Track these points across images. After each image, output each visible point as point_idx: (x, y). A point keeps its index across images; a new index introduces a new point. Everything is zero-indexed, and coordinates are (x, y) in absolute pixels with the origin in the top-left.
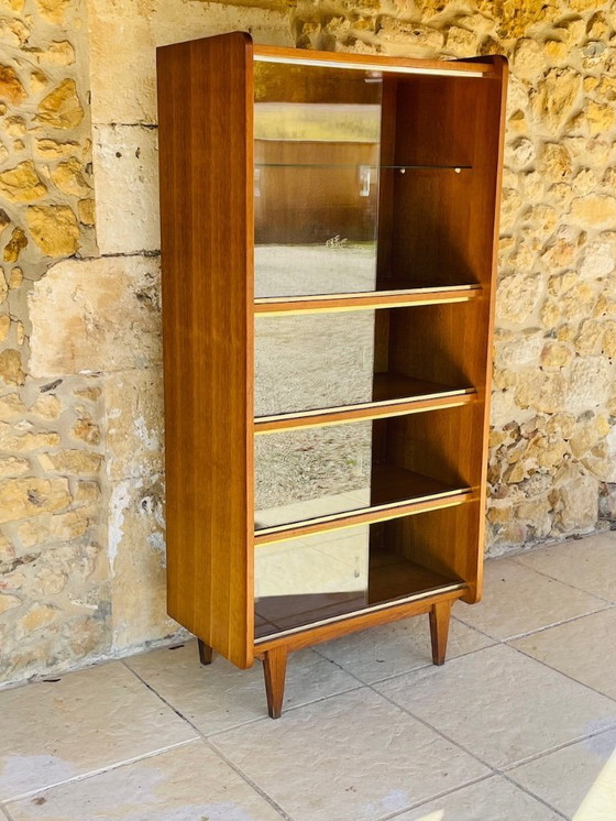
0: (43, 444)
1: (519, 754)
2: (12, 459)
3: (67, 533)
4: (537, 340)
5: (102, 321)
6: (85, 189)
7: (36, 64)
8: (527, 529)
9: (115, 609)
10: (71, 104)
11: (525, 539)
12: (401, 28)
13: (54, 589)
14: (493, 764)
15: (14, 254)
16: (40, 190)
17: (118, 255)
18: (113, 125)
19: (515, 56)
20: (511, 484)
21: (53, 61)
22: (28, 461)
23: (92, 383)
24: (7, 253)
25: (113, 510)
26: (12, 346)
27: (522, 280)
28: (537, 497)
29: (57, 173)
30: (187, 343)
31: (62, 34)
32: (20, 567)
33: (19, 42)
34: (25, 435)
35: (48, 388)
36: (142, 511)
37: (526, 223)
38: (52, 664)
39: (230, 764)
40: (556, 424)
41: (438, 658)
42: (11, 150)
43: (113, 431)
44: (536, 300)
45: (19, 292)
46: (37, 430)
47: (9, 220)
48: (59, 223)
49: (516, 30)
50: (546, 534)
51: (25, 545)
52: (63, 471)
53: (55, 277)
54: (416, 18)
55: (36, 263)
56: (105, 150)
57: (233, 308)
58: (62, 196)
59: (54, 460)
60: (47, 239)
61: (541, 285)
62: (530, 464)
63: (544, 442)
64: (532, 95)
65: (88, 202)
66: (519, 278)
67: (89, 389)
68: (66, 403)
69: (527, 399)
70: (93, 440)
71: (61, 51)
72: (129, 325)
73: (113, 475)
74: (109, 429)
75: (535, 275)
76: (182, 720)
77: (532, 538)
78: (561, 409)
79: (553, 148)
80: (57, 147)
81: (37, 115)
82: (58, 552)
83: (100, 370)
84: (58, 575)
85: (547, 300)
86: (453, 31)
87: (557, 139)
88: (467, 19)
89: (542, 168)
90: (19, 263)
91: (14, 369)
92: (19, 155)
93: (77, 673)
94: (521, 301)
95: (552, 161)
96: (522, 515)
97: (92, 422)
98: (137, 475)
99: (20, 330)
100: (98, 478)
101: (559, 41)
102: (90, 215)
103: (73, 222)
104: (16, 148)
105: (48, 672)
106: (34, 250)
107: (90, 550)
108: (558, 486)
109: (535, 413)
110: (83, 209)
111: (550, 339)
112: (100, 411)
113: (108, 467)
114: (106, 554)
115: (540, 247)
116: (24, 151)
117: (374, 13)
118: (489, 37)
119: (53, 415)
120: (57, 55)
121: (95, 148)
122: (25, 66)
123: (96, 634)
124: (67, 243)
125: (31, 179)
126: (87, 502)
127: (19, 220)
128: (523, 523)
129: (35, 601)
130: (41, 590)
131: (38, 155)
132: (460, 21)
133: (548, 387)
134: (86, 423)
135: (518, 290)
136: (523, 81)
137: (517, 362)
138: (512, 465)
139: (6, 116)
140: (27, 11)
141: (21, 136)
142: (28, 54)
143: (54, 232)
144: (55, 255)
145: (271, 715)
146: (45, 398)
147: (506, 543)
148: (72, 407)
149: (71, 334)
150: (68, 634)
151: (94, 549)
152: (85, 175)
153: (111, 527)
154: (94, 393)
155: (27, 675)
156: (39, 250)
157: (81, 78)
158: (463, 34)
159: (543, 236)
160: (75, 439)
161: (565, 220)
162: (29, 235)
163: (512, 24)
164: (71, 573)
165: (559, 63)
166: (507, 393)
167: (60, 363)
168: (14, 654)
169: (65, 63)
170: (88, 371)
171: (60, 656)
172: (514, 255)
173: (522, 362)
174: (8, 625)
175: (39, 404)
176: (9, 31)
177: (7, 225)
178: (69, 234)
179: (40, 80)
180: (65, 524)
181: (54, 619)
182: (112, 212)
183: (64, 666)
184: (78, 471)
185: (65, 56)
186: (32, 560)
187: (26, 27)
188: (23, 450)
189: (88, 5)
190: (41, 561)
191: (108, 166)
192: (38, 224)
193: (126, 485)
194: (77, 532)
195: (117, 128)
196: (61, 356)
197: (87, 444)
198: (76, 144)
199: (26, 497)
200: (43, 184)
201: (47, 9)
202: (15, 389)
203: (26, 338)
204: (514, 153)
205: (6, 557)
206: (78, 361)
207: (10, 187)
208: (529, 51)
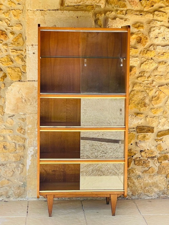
0: (8, 132)
3: (14, 159)
5: (27, 99)
6: (24, 62)
7: (11, 30)
9: (28, 185)
10: (21, 39)
12: (134, 13)
13: (9, 175)
15: (2, 79)
16: (11, 63)
17: (32, 81)
21: (16, 29)
22: (4, 137)
23: (23, 117)
25: (28, 155)
26: (1, 104)
29: (16, 58)
31: (19, 22)
33: (7, 25)
34: (3, 129)
35: (10, 117)
38: (8, 198)
39: (26, 222)
42: (4, 52)
43: (29, 131)
45: (4, 90)
46: (6, 128)
48: (15, 71)
51: (2, 160)
52: (14, 141)
53: (13, 86)
54: (142, 9)
55: (9, 82)
56: (30, 52)
58: (17, 64)
59: (11, 137)
60: (12, 76)
65: (24, 66)
67: (22, 118)
68: (16, 121)
70: (23, 133)
71: (18, 26)
72: (35, 101)
73: (28, 144)
74: (28, 130)
76: (26, 213)
80: (16, 51)
81: (11, 43)
82: (11, 164)
83: (26, 113)
84: (11, 171)
86: (156, 13)
90: (4, 82)
91: (1, 111)
93: (15, 202)
97: (23, 128)
98: (36, 145)
99: (3, 100)
100: (24, 145)
102: (25, 70)
103: (20, 71)
104: (5, 52)
105: (7, 200)
106: (8, 79)
107: (21, 166)
110: (23, 68)
112: (25, 125)
113: (27, 142)
114: (26, 168)
116: (7, 52)
117: (125, 9)
119: (11, 124)
120: (17, 27)
121: (27, 52)
122: (9, 31)
123: (22, 191)
124: (17, 77)
125: (8, 60)
126: (21, 151)
127: (5, 70)
129: (4, 178)
130: (6, 175)
131: (11, 53)
132: (160, 9)
134: (21, 128)
139: (3, 43)
140: (10, 16)
141: (6, 48)
142: (9, 27)
143: (14, 74)
144: (14, 80)
146: (9, 120)
148: (17, 123)
149: (17, 102)
150: (13, 190)
151: (22, 165)
152: (24, 59)
153: (27, 160)
154: (23, 120)
155: (1, 199)
157: (24, 33)
158: (160, 13)
160: (18, 133)
162: (7, 74)
164: (15, 171)
167: (14, 110)
170: (22, 113)
171: (11, 196)
175: (8, 121)
176: (4, 22)
177: (1, 72)
178: (18, 74)
179: (12, 34)
180: (14, 156)
181: (9, 184)
182: (31, 69)
183: (12, 199)
184: (18, 142)
185: (19, 28)
186: (4, 165)
187: (9, 21)
188: (3, 133)
189: (26, 14)
190: (6, 166)
191: (31, 56)
192: (10, 72)
193: (33, 148)
194: (17, 160)
195: (34, 46)
196: (14, 108)
197: (21, 134)
198: (22, 50)
199: (3, 147)
200: (12, 61)
201: (15, 16)
202: (1, 116)
203: (5, 102)
206: (19, 110)
207: (2, 62)
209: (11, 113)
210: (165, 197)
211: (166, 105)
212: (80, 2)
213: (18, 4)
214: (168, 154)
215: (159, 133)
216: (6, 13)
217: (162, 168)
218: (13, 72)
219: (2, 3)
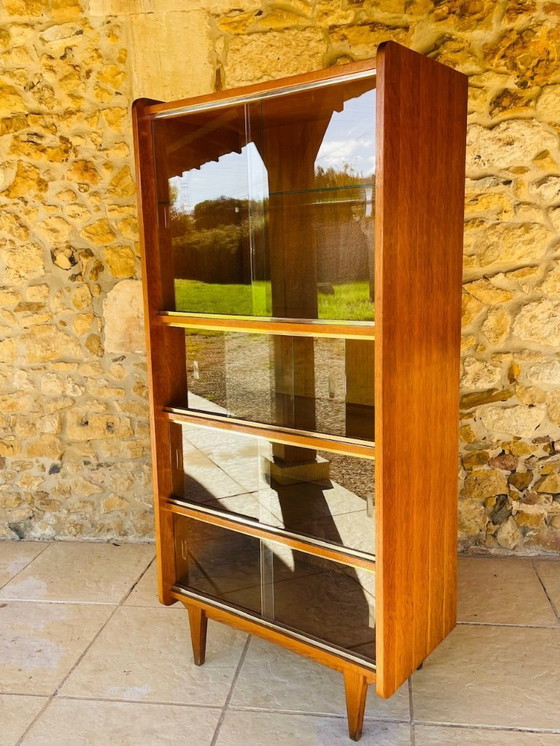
0: (114, 394)
1: (263, 703)
2: (96, 402)
3: (129, 454)
6: (138, 235)
7: (106, 158)
10: (128, 180)
13: (122, 488)
14: (233, 701)
15: (95, 276)
16: (110, 237)
19: (537, 102)
20: (543, 493)
21: (116, 155)
22: (107, 406)
23: (144, 360)
24: (91, 276)
26: (95, 332)
27: (551, 306)
29: (120, 225)
31: (122, 138)
32: (101, 469)
33: (96, 146)
34: (103, 388)
35: (115, 360)
38: (123, 535)
39: (103, 627)
42: (92, 212)
45: (98, 299)
46: (111, 385)
47: (92, 255)
48: (121, 257)
49: (537, 79)
51: (105, 456)
52: (128, 414)
53: (118, 291)
55: (107, 281)
58: (125, 240)
59: (122, 406)
60: (113, 266)
66: (546, 304)
67: (142, 364)
68: (128, 371)
70: (145, 397)
71: (119, 148)
76: (128, 590)
80: (119, 209)
81: (108, 190)
82: (125, 464)
84: (126, 480)
88: (477, 78)
90: (99, 282)
91: (96, 346)
92: (97, 216)
96: (558, 525)
97: (145, 385)
99: (99, 323)
103: (131, 255)
104: (94, 211)
105: (120, 539)
106: (106, 275)
107: (145, 467)
116: (100, 213)
118: (506, 89)
119: (120, 377)
120: (117, 151)
122: (100, 160)
124: (126, 269)
125: (104, 230)
126: (143, 436)
127: (99, 255)
129: (111, 492)
130: (115, 486)
131: (110, 215)
134: (140, 385)
135: (546, 315)
136: (549, 124)
137: (546, 381)
138: (544, 476)
139: (89, 192)
140: (100, 126)
141: (98, 204)
142: (102, 152)
143: (118, 263)
144: (119, 277)
146: (115, 367)
147: (537, 546)
148: (132, 374)
149: (129, 327)
154: (145, 367)
155: (108, 537)
156: (110, 273)
157: (133, 164)
160: (134, 395)
162: (105, 264)
164: (135, 480)
167: (123, 345)
168: (100, 522)
169: (124, 155)
170: (140, 352)
171: (129, 531)
173: (554, 382)
174: (95, 503)
175: (112, 369)
176: (89, 140)
177: (90, 258)
178: (127, 263)
179: (107, 168)
180: (130, 448)
181: (123, 507)
183: (131, 538)
184: (137, 415)
185: (123, 151)
186: (109, 466)
187: (100, 136)
188: (102, 397)
190: (116, 467)
192: (109, 257)
194: (136, 454)
196: (123, 340)
197: (142, 398)
198: (133, 206)
199: (105, 427)
200: (112, 232)
201: (111, 123)
202: (97, 358)
203: (102, 328)
204: (538, 191)
205: (94, 462)
206: (134, 345)
207: (91, 235)
208: (552, 96)
209: (117, 352)
210: (482, 550)
211: (484, 329)
212: (261, 78)
213: (117, 93)
214: (487, 451)
215: (465, 400)
216: (92, 117)
217: (473, 483)
218: (115, 257)
219: (83, 95)
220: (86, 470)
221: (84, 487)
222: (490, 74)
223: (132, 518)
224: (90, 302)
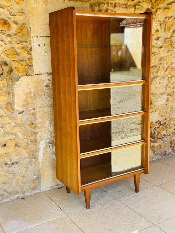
0: (19, 129)
1: (161, 219)
2: (10, 134)
3: (27, 155)
4: (165, 96)
5: (36, 93)
6: (30, 55)
7: (14, 19)
8: (164, 152)
9: (41, 177)
10: (25, 30)
11: (163, 154)
12: (122, 6)
13: (23, 172)
14: (153, 222)
15: (9, 75)
16: (16, 56)
17: (40, 74)
18: (37, 36)
19: (156, 14)
20: (158, 139)
21: (19, 18)
22: (15, 134)
23: (33, 111)
24: (7, 74)
25: (40, 148)
26: (9, 101)
27: (160, 79)
28: (166, 142)
29: (21, 51)
30: (60, 99)
31: (22, 10)
32: (13, 165)
33: (9, 13)
34: (14, 127)
35: (20, 113)
36: (49, 148)
37: (160, 62)
38: (23, 194)
39: (74, 223)
40: (171, 121)
41: (137, 190)
42: (8, 44)
43: (40, 125)
44: (164, 85)
45: (11, 85)
46: (17, 125)
47: (7, 65)
48: (22, 65)
49: (156, 6)
50: (169, 153)
51: (15, 158)
52: (25, 137)
53: (21, 81)
54: (126, 3)
55: (15, 77)
56: (35, 44)
57: (72, 88)
58: (23, 57)
59: (22, 134)
60: (19, 70)
61: (166, 81)
62: (164, 133)
63: (168, 126)
64: (161, 25)
65: (30, 59)
66: (159, 78)
67: (32, 113)
68: (25, 117)
69: (162, 114)
70: (34, 128)
71: (21, 15)
72: (43, 94)
73: (40, 138)
74: (39, 124)
75: (163, 78)
76: (60, 210)
77: (165, 154)
78: (173, 116)
79: (168, 40)
80: (21, 43)
81: (15, 34)
82: (24, 161)
83: (35, 108)
84: (25, 167)
85: (167, 85)
86: (137, 7)
87: (169, 38)
88: (141, 3)
89: (165, 46)
90: (11, 77)
91: (10, 108)
92: (10, 46)
93: (31, 196)
94: (160, 85)
95: (168, 44)
96: (162, 148)
97: (34, 123)
98: (47, 138)
99: (11, 96)
100: (35, 139)
101: (169, 9)
102: (31, 63)
103: (26, 64)
104: (9, 44)
105: (22, 196)
106: (15, 73)
107: (34, 160)
108: (172, 139)
109: (165, 118)
110: (29, 61)
111: (169, 96)
112: (36, 120)
113: (39, 136)
114: (39, 161)
115: (165, 69)
116: (11, 45)
117: (114, 2)
118: (148, 8)
119: (22, 121)
121: (32, 43)
122: (11, 20)
123: (36, 184)
124: (24, 71)
125: (14, 53)
126: (33, 146)
127: (10, 65)
128: (163, 150)
129: (18, 175)
130: (20, 172)
131: (16, 46)
132: (139, 4)
133: (169, 110)
134: (32, 123)
135: (159, 82)
136: (159, 21)
137: (159, 103)
138: (158, 133)
139: (6, 34)
140: (11, 4)
141: (10, 40)
142: (12, 16)
143: (21, 68)
144: (21, 74)
145: (87, 208)
146: (20, 116)
147: (157, 156)
148: (27, 118)
149: (26, 97)
150: (28, 185)
152: (30, 51)
153: (40, 153)
154: (34, 114)
155: (16, 197)
156: (16, 73)
157: (27, 23)
158: (140, 8)
159: (166, 66)
160: (29, 128)
161: (172, 61)
162: (14, 69)
163: (155, 4)
164: (28, 167)
165: (169, 15)
166: (156, 112)
167: (24, 106)
168: (12, 191)
169: (23, 19)
170: (32, 108)
171: (26, 191)
172: (157, 72)
173: (161, 103)
174: (10, 182)
175: (18, 118)
176: (6, 10)
177: (7, 66)
178: (25, 68)
179: (15, 24)
180: (26, 152)
181: (24, 180)
182: (38, 62)
184: (30, 137)
185: (23, 17)
186: (17, 163)
187: (11, 9)
188: (13, 131)
189: (29, 2)
190: (20, 164)
191: (36, 48)
192: (16, 66)
193: (44, 141)
194: (30, 155)
195: (38, 37)
196: (24, 104)
197: (32, 129)
198: (27, 42)
199: (15, 145)
200: (17, 54)
201: (17, 3)
202: (11, 114)
203: (14, 99)
204: (156, 42)
205: (9, 162)
206: (29, 105)
207: (7, 55)
208: (160, 12)
209: (21, 109)
218: (20, 66)
220: (6, 168)
221: (5, 176)
222: (145, 2)
223: (28, 184)
224: (7, 87)
